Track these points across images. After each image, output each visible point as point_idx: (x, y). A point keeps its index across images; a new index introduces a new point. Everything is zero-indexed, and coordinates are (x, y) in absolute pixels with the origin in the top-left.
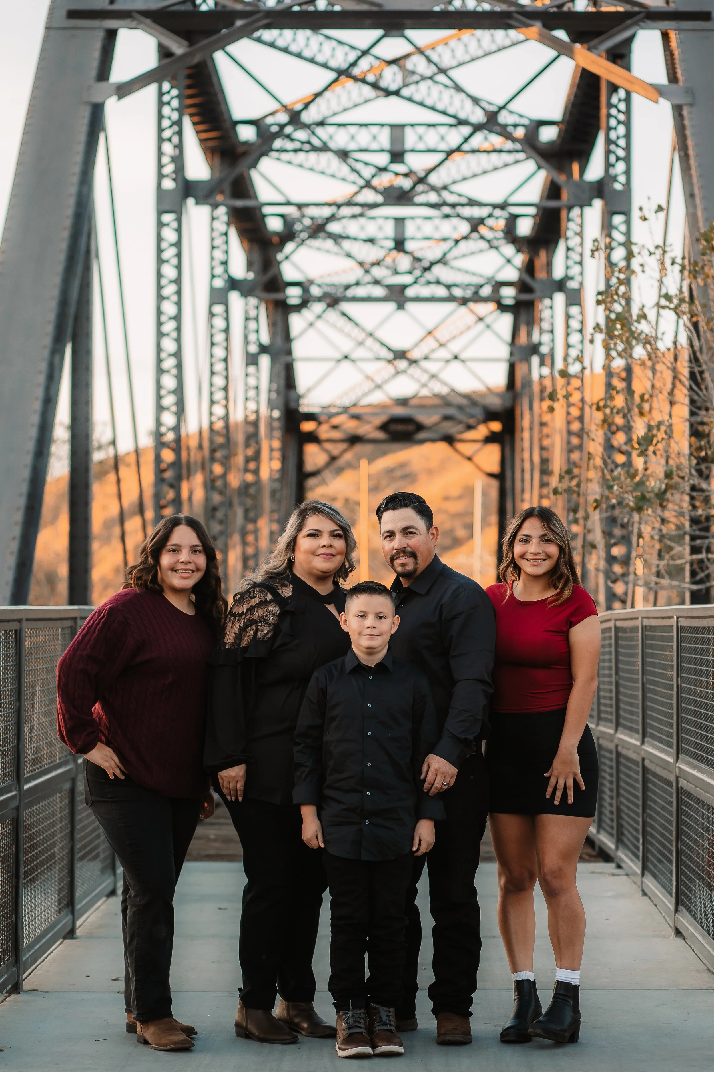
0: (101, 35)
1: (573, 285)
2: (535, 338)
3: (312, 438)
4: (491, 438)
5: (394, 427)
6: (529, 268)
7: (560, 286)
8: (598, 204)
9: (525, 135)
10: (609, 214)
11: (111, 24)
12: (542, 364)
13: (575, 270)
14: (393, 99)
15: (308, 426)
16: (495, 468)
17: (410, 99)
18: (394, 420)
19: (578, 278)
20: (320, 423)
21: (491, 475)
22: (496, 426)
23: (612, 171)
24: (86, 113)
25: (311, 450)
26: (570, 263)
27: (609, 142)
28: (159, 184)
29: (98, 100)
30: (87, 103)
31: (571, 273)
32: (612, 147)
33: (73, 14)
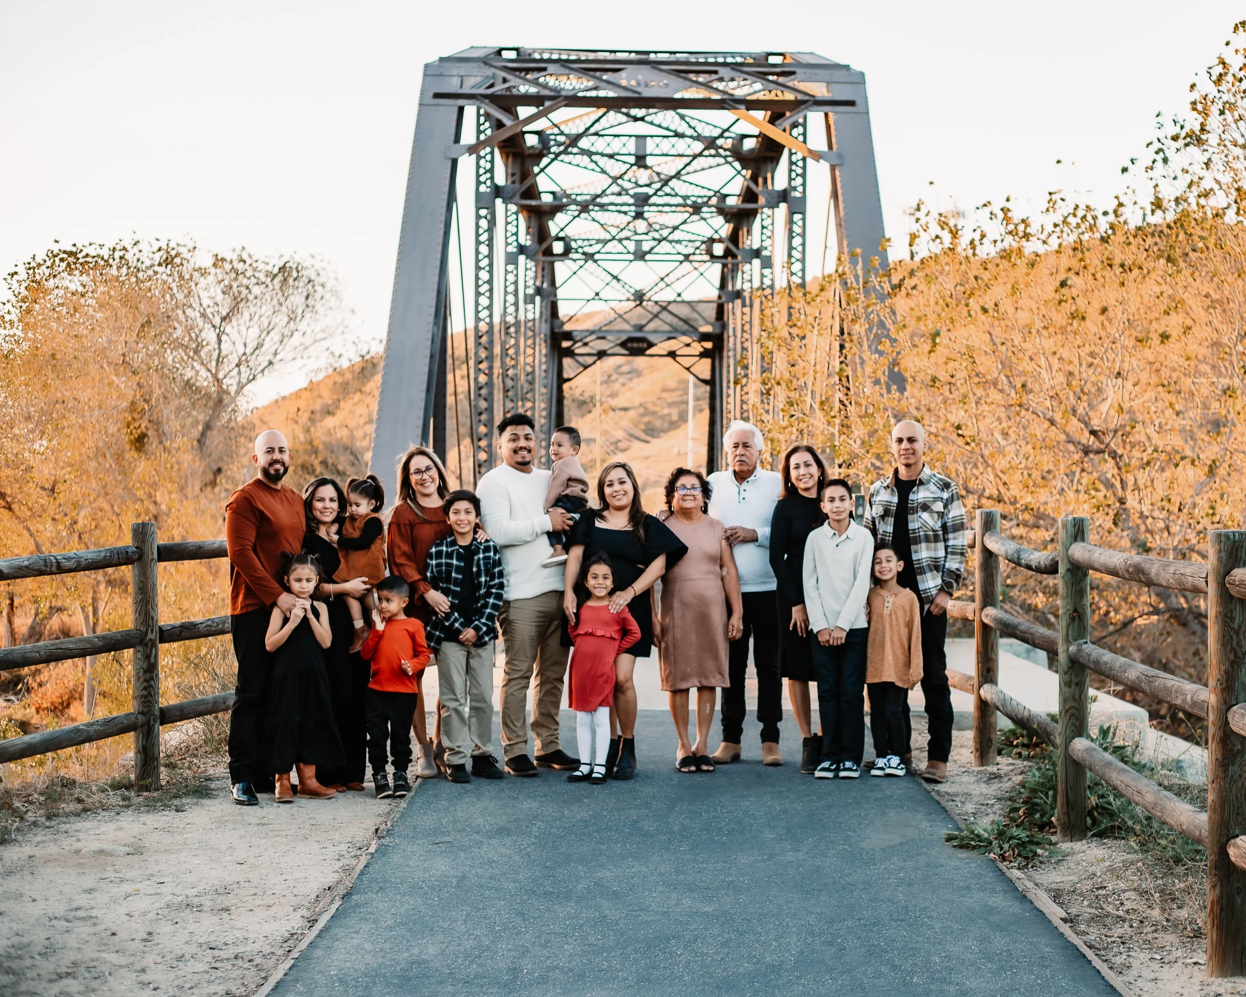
0: (456, 110)
1: (765, 253)
2: (738, 286)
3: (570, 353)
4: (704, 354)
5: (629, 345)
6: (734, 238)
7: (757, 253)
8: (783, 206)
9: (733, 145)
10: (791, 213)
11: (461, 102)
12: (744, 305)
13: (767, 243)
14: (640, 123)
15: (565, 344)
16: (707, 375)
17: (651, 123)
18: (631, 340)
19: (770, 248)
20: (575, 342)
21: (704, 381)
22: (709, 345)
23: (793, 184)
24: (449, 165)
25: (567, 362)
26: (764, 237)
27: (791, 163)
28: (477, 189)
29: (454, 156)
30: (448, 158)
31: (764, 244)
32: (794, 167)
33: (437, 96)
